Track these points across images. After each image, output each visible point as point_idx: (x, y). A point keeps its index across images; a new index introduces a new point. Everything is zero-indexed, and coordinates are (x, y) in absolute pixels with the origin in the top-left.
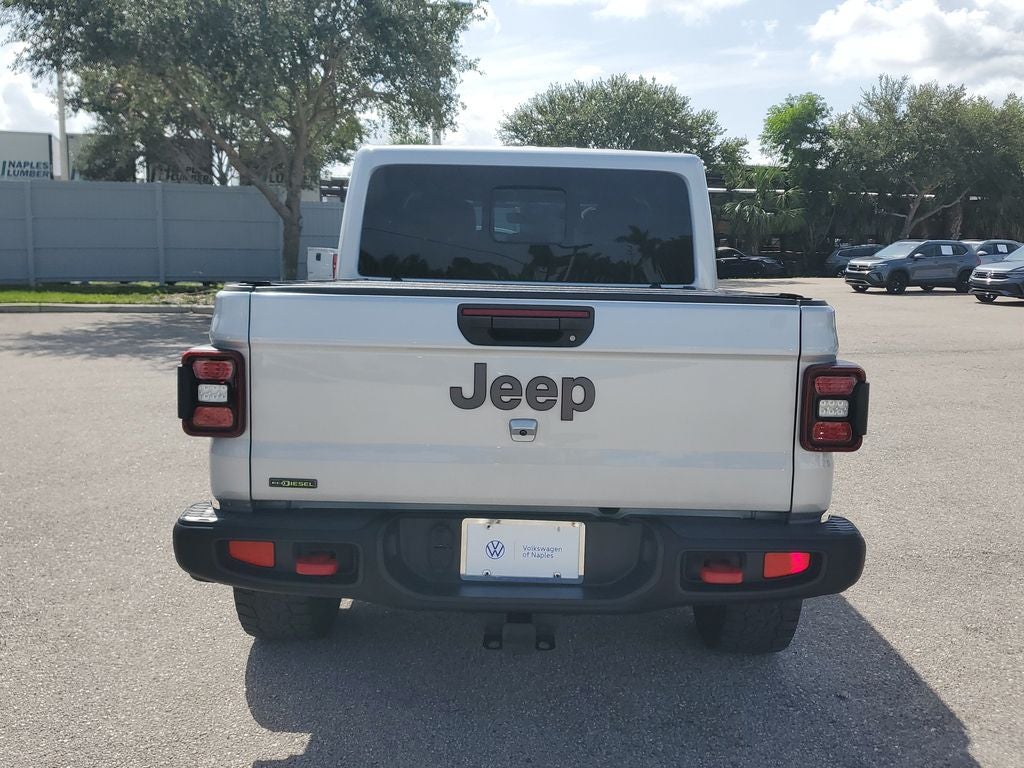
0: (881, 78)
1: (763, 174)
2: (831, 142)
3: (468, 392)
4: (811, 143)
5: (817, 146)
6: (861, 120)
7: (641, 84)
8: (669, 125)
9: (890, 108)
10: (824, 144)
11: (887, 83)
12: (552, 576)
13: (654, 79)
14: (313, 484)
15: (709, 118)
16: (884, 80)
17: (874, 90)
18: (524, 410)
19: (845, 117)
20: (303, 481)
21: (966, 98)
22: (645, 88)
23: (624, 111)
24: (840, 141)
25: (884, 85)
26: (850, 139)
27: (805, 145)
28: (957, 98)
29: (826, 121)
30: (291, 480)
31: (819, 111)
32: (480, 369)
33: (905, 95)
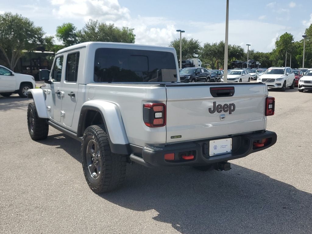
0: (90, 20)
1: (58, 47)
2: (77, 38)
3: (212, 109)
4: (71, 38)
5: (73, 39)
6: (85, 32)
7: (17, 16)
8: (27, 30)
9: (93, 29)
10: (75, 39)
11: (92, 21)
12: (226, 152)
13: (21, 15)
14: (181, 136)
15: (40, 29)
16: (91, 20)
17: (88, 23)
18: (223, 112)
19: (80, 31)
20: (179, 136)
21: (115, 27)
22: (18, 17)
23: (12, 25)
24: (80, 38)
25: (91, 22)
26: (83, 37)
27: (69, 39)
28: (112, 27)
29: (75, 32)
30: (176, 136)
31: (73, 29)
32: (214, 103)
33: (97, 25)
